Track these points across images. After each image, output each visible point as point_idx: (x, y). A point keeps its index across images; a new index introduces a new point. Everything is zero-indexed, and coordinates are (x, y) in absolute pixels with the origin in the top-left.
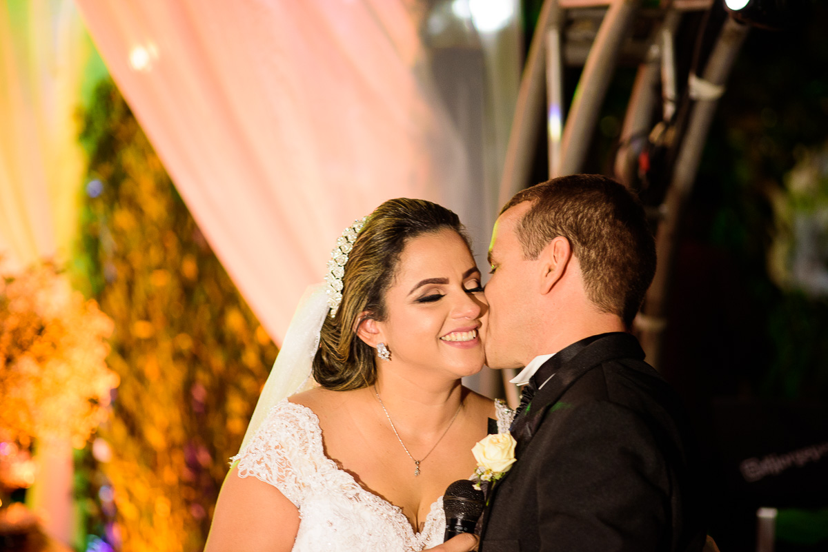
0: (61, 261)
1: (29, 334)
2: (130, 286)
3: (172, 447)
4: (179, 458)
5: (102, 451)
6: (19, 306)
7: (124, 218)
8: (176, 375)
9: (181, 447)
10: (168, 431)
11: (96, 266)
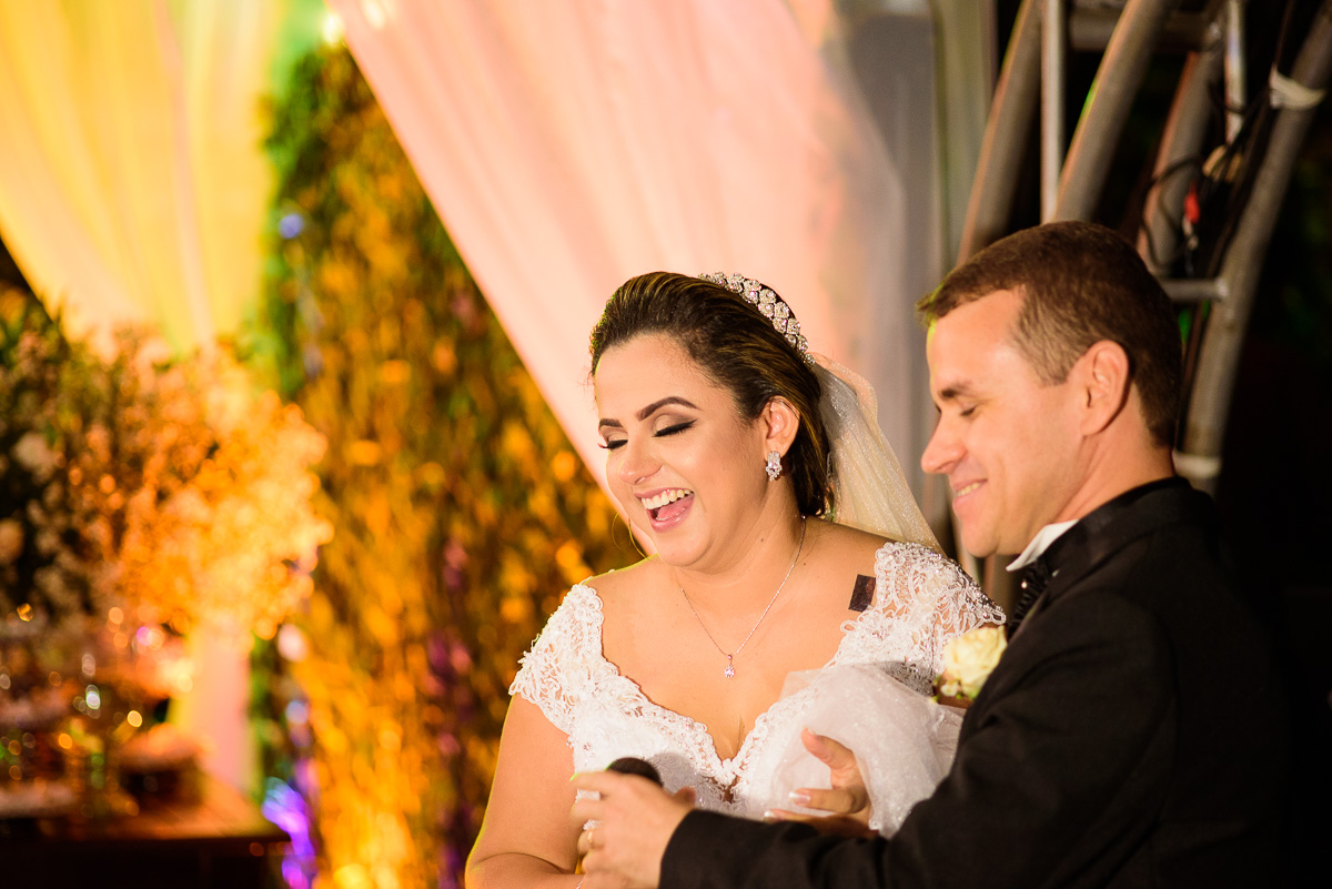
0: (245, 341)
1: (194, 454)
2: (345, 385)
3: (407, 642)
4: (418, 659)
5: (292, 645)
6: (181, 410)
7: (338, 275)
8: (418, 526)
9: (423, 640)
10: (401, 616)
11: (291, 349)
